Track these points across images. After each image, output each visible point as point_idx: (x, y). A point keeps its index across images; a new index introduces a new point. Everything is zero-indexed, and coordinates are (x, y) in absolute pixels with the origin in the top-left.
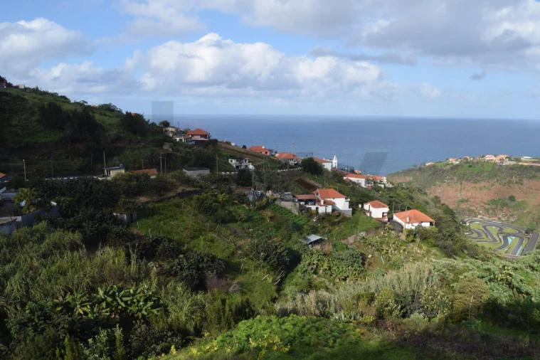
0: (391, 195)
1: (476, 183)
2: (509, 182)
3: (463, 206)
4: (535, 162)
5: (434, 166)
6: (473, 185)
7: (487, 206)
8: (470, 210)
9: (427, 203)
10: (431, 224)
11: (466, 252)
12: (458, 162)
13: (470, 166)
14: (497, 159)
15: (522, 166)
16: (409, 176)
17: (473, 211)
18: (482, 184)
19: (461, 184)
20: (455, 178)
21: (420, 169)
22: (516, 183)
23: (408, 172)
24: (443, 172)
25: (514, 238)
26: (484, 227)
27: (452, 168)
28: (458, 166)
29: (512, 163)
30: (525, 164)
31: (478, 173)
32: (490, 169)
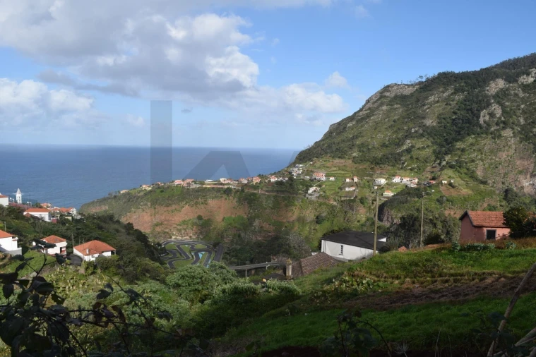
0: (79, 227)
1: (168, 206)
2: (196, 203)
3: (158, 229)
4: (215, 184)
5: (128, 193)
6: (166, 209)
7: (179, 227)
8: (164, 233)
9: (117, 231)
10: (112, 253)
11: (148, 275)
12: (150, 189)
13: (162, 191)
14: (184, 184)
15: (206, 188)
16: (105, 205)
17: (168, 233)
18: (174, 207)
19: (155, 208)
20: (149, 204)
21: (115, 197)
22: (202, 203)
23: (103, 201)
24: (137, 199)
25: (203, 253)
26: (178, 247)
27: (145, 194)
28: (151, 191)
29: (198, 186)
30: (208, 186)
31: (169, 197)
32: (179, 193)
